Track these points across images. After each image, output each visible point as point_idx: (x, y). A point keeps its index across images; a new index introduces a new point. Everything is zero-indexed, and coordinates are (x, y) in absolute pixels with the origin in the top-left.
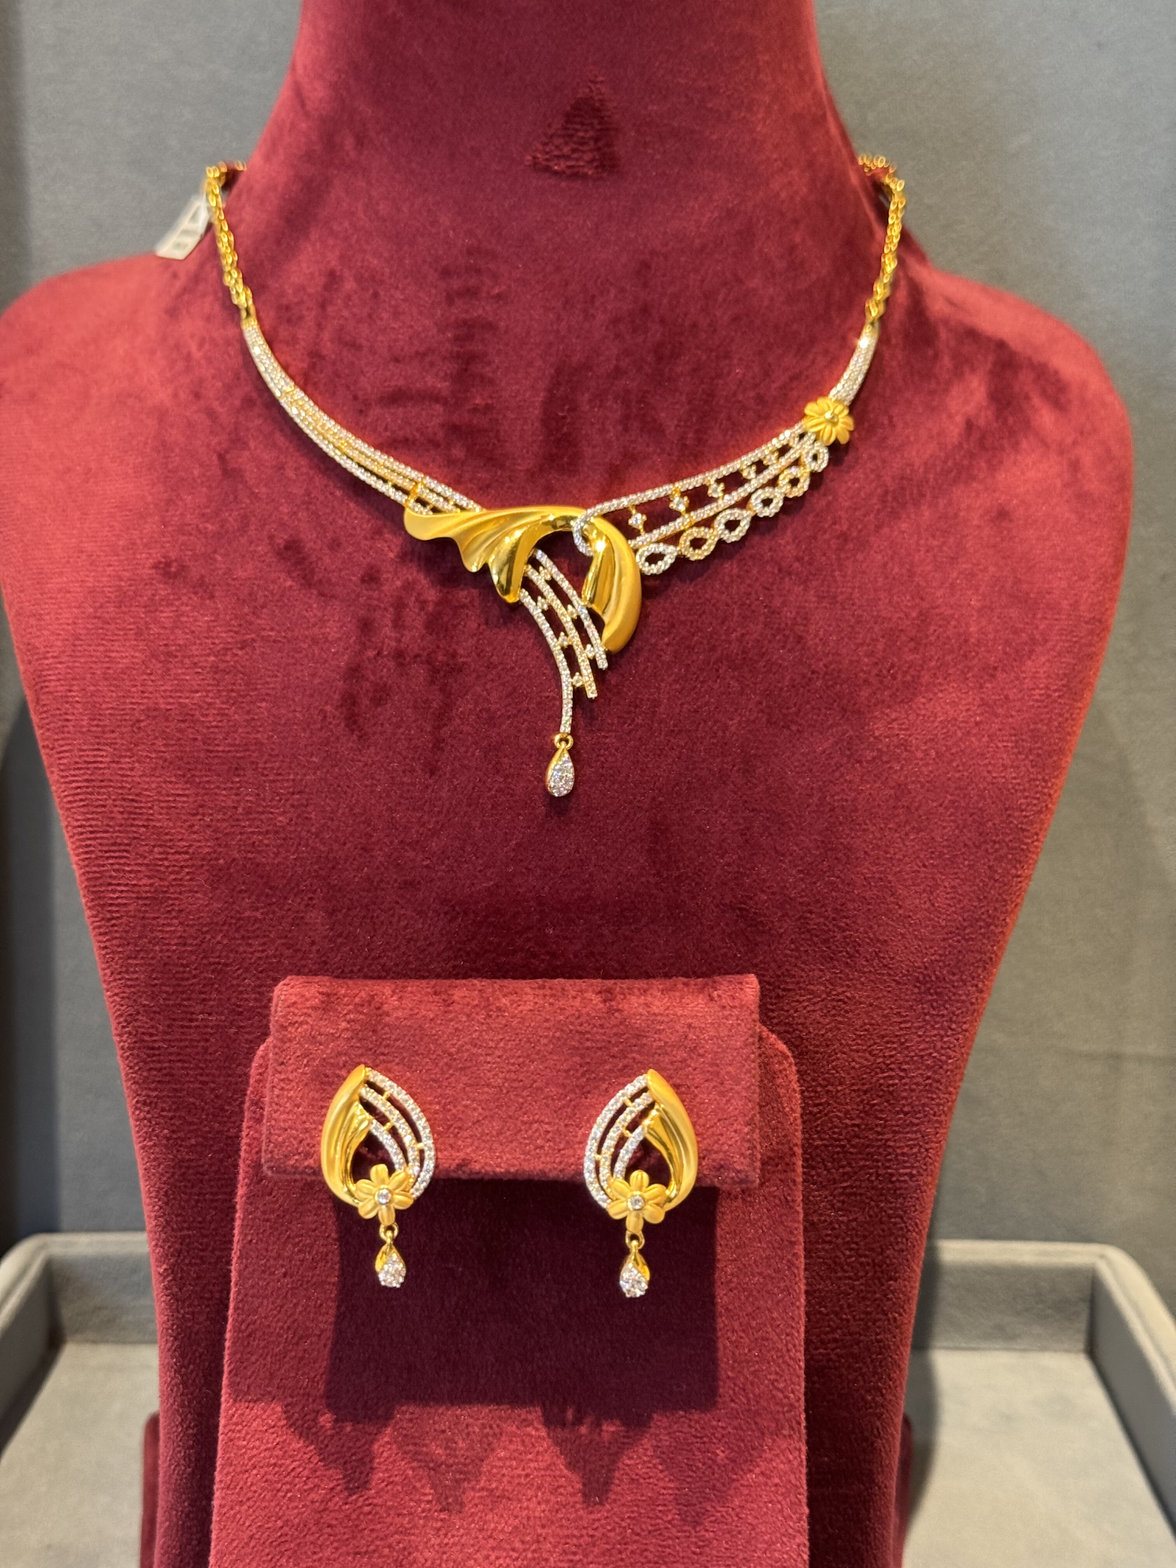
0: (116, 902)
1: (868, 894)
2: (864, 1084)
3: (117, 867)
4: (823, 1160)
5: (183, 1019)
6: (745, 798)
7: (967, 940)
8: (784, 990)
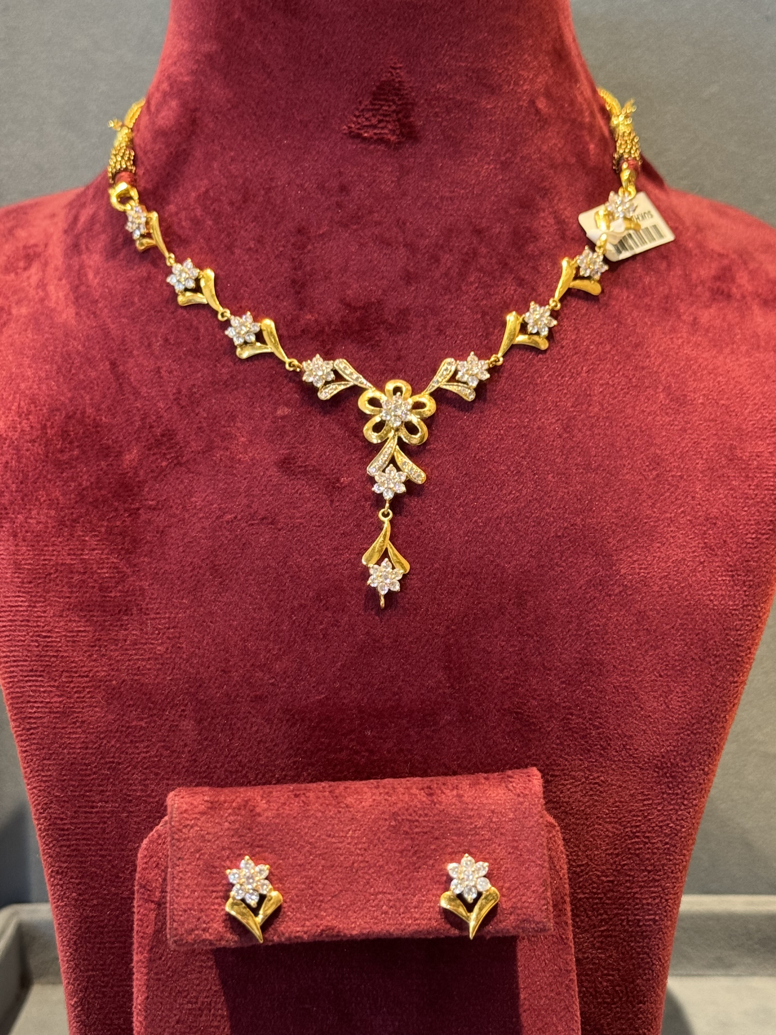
0: (34, 716)
1: (616, 700)
2: (615, 849)
3: (34, 688)
4: (585, 910)
5: (86, 807)
6: (519, 625)
7: (695, 734)
8: (552, 776)
